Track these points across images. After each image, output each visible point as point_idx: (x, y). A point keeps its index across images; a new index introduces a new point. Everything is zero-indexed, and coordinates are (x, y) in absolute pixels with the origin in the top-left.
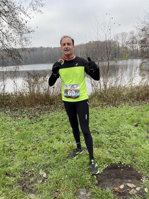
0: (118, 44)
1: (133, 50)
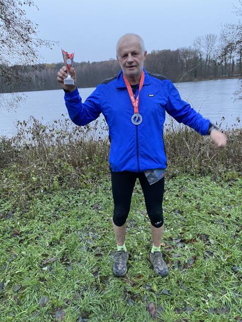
0: (201, 55)
1: (226, 64)
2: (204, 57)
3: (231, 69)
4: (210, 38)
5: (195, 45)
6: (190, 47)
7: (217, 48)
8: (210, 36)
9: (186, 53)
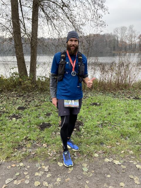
0: (118, 38)
1: (131, 44)
2: (119, 39)
3: (134, 47)
4: (123, 29)
5: (114, 32)
6: (111, 33)
7: (127, 35)
8: (123, 28)
9: (109, 36)
